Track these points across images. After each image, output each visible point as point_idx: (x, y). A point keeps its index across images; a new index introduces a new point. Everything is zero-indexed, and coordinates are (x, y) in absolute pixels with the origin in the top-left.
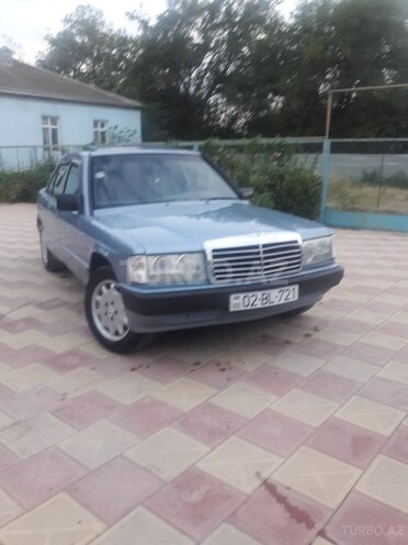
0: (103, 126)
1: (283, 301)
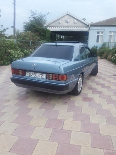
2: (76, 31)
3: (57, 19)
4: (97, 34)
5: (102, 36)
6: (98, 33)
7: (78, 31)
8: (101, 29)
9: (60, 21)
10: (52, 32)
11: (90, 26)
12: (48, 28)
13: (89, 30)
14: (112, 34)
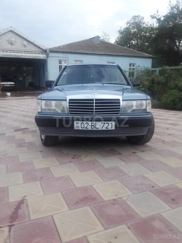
0: (133, 66)
1: (104, 128)
4: (59, 63)
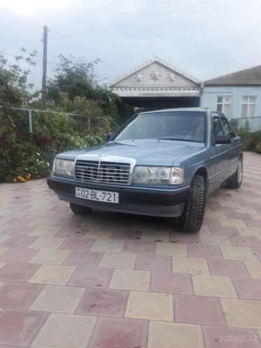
1: (105, 200)
2: (173, 95)
3: (133, 72)
4: (218, 101)
5: (228, 105)
6: (220, 99)
7: (178, 96)
8: (225, 91)
9: (140, 76)
10: (124, 99)
11: (202, 86)
12: (115, 91)
13: (201, 93)
14: (249, 102)
